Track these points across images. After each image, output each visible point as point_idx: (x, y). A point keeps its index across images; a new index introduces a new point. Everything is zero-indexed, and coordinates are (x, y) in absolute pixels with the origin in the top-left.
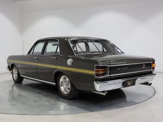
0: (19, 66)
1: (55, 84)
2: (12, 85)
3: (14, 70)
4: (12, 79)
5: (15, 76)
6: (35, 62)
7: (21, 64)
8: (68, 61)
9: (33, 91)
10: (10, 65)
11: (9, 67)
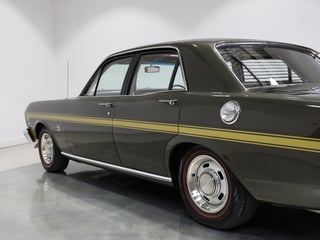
0: (59, 129)
1: (170, 179)
2: (40, 178)
3: (43, 140)
4: (40, 161)
5: (48, 154)
6: (106, 117)
7: (63, 124)
8: (223, 111)
9: (101, 199)
10: (34, 127)
11: (29, 130)
